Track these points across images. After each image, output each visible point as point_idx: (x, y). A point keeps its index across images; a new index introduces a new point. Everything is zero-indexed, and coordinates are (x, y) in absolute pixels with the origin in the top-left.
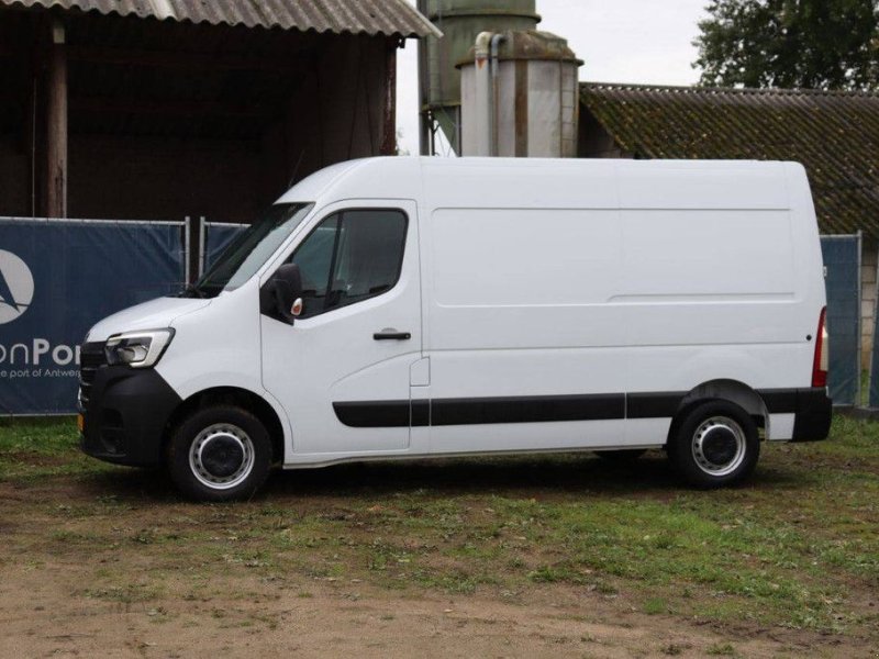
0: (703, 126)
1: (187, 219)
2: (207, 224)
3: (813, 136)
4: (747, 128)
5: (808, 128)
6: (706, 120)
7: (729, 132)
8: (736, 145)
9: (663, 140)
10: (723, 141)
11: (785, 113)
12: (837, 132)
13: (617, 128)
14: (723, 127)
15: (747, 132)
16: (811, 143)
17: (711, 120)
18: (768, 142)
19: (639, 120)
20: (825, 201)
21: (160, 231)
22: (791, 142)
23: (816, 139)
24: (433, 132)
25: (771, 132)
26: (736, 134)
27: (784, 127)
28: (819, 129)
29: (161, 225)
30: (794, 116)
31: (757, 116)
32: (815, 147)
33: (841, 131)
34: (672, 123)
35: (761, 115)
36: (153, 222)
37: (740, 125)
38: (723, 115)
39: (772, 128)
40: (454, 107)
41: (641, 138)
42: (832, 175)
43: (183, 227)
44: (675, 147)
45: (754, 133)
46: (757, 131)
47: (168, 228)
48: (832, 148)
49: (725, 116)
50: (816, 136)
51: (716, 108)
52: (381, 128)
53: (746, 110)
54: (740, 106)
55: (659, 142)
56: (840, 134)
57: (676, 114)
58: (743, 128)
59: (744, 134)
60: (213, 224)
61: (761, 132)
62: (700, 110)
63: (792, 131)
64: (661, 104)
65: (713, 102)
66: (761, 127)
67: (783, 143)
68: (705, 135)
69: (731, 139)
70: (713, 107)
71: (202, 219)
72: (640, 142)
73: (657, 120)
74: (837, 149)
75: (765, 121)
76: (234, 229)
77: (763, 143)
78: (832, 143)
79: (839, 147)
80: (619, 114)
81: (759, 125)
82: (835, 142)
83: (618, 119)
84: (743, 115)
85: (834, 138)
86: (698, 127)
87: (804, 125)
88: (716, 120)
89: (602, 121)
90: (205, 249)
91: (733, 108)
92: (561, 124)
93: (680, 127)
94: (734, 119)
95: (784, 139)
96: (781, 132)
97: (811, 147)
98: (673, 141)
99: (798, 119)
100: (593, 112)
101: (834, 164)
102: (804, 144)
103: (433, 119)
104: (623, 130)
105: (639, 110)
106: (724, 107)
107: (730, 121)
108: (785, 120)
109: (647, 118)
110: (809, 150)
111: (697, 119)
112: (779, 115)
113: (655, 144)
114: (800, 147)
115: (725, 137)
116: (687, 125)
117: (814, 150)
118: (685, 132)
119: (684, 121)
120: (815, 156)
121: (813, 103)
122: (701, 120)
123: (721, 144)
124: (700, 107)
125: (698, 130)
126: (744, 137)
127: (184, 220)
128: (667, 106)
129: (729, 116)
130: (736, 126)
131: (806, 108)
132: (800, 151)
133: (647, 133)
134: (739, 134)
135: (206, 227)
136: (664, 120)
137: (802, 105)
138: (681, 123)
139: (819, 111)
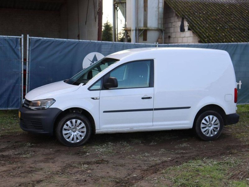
0: (204, 9)
1: (22, 35)
2: (30, 37)
3: (238, 13)
4: (218, 10)
5: (237, 10)
6: (204, 7)
7: (212, 11)
8: (214, 15)
9: (191, 13)
10: (210, 14)
11: (229, 6)
12: (246, 12)
13: (176, 9)
14: (210, 9)
15: (218, 11)
16: (238, 15)
17: (206, 8)
18: (225, 15)
19: (183, 7)
20: (244, 34)
21: (12, 40)
22: (232, 15)
23: (239, 14)
24: (117, 11)
25: (225, 12)
26: (214, 12)
27: (229, 10)
28: (240, 11)
29: (12, 37)
30: (232, 7)
31: (220, 6)
32: (240, 17)
33: (247, 11)
34: (194, 8)
35: (222, 6)
36: (9, 36)
37: (215, 9)
38: (209, 5)
39: (225, 10)
40: (124, 3)
41: (184, 13)
42: (245, 25)
43: (21, 39)
44: (195, 16)
45: (220, 12)
46: (220, 11)
47: (15, 39)
48: (245, 17)
49: (210, 6)
50: (239, 13)
51: (207, 4)
52: (98, 4)
53: (216, 4)
54: (215, 3)
55: (190, 14)
56: (247, 13)
57: (195, 5)
58: (216, 10)
59: (216, 12)
60: (32, 37)
61: (222, 12)
62: (202, 4)
63: (232, 11)
64: (190, 2)
65: (206, 2)
66: (222, 10)
67: (229, 15)
68: (204, 12)
69: (213, 14)
70: (206, 4)
71: (28, 35)
72: (184, 14)
73: (189, 7)
74: (246, 17)
75: (223, 8)
76: (40, 39)
77: (223, 15)
78: (244, 15)
79: (247, 16)
80: (177, 5)
81: (221, 10)
82: (245, 15)
83: (177, 7)
84: (216, 6)
85: (245, 14)
86: (202, 9)
87: (236, 10)
88: (208, 8)
89: (172, 7)
90: (29, 47)
91: (213, 4)
92: (159, 8)
93: (196, 9)
94: (213, 7)
95: (229, 14)
96: (228, 12)
97: (238, 16)
98: (194, 14)
99: (233, 8)
100: (169, 4)
101: (246, 22)
102: (235, 15)
103: (117, 7)
104: (178, 10)
105: (183, 4)
106: (210, 4)
107: (212, 8)
108: (229, 8)
109: (186, 6)
110: (238, 17)
111: (201, 7)
112: (227, 6)
113: (189, 15)
114: (235, 16)
115: (211, 13)
116: (199, 9)
117: (239, 17)
118: (198, 11)
119: (197, 7)
120: (240, 19)
121: (237, 2)
122: (203, 7)
123: (209, 15)
124: (203, 3)
125: (202, 11)
126: (217, 13)
127: (21, 36)
128: (192, 3)
129: (212, 6)
130: (214, 9)
131: (235, 4)
132: (235, 18)
133: (186, 11)
134: (215, 12)
135: (29, 39)
136: (191, 8)
137: (234, 3)
138: (196, 8)
139: (240, 5)
